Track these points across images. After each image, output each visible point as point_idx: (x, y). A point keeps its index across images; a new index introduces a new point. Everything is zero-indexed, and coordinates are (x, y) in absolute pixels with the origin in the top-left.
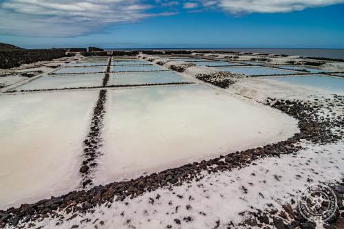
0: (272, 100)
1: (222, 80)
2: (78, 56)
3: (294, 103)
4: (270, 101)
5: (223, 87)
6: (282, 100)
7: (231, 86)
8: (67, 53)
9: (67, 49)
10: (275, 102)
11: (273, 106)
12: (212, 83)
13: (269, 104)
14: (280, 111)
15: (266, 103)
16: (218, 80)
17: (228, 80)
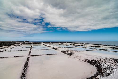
0: (87, 60)
1: (70, 53)
2: (21, 44)
3: (94, 61)
4: (86, 60)
5: (70, 55)
6: (90, 60)
7: (73, 55)
8: (16, 43)
9: (17, 42)
10: (88, 60)
11: (87, 62)
12: (67, 54)
13: (86, 61)
14: (90, 64)
15: (85, 61)
16: (69, 53)
17: (72, 53)
